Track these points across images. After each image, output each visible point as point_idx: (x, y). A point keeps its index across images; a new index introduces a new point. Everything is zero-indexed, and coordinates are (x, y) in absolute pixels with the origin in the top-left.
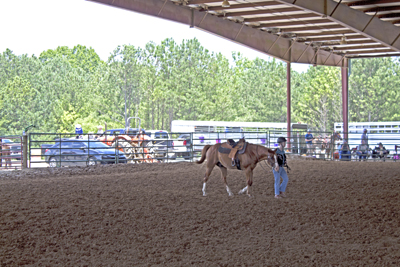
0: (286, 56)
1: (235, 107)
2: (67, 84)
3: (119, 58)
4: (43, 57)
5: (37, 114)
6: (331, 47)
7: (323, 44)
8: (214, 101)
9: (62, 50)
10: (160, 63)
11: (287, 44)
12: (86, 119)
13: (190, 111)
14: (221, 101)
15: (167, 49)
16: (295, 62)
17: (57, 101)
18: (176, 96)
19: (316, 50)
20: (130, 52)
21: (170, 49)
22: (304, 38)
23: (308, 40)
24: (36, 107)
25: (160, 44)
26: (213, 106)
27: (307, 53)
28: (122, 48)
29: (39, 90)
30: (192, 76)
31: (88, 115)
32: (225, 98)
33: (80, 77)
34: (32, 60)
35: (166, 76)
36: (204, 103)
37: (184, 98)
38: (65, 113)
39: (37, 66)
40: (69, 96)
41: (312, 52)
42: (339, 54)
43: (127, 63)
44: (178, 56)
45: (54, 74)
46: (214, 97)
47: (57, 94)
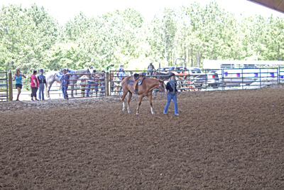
2: (123, 35)
3: (161, 17)
4: (105, 17)
5: (103, 56)
8: (229, 46)
10: (189, 19)
13: (212, 53)
15: (195, 8)
17: (117, 47)
18: (202, 43)
24: (102, 51)
25: (189, 6)
26: (229, 50)
28: (163, 9)
29: (104, 40)
30: (213, 27)
31: (138, 57)
32: (237, 44)
33: (132, 31)
34: (98, 18)
35: (194, 29)
36: (222, 47)
38: (122, 55)
39: (102, 22)
40: (125, 43)
43: (166, 19)
44: (203, 13)
45: (114, 28)
46: (229, 43)
47: (117, 42)
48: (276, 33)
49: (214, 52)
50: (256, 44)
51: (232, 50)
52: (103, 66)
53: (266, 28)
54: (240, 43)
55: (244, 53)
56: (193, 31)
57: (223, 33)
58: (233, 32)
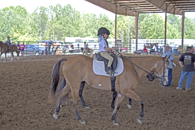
0: (115, 11)
1: (86, 32)
2: (15, 21)
3: (38, 12)
4: (4, 10)
5: (4, 33)
6: (132, 8)
7: (130, 7)
8: (78, 30)
9: (12, 7)
10: (55, 13)
11: (115, 7)
12: (24, 36)
13: (68, 34)
14: (81, 29)
15: (58, 8)
16: (118, 14)
17: (12, 28)
18: (62, 27)
19: (126, 10)
20: (43, 9)
21: (60, 8)
22: (123, 4)
23: (124, 5)
24: (3, 30)
25: (55, 6)
26: (77, 32)
27: (123, 11)
28: (40, 7)
29: (4, 23)
30: (69, 19)
31: (24, 34)
32: (82, 28)
33: (21, 19)
35: (58, 20)
36: (74, 30)
37: (65, 28)
38: (15, 33)
39: (2, 13)
40: (17, 26)
41: (125, 10)
42: (135, 11)
43: (41, 13)
44: (63, 11)
45: (10, 17)
46: (78, 28)
47: (11, 25)
48: (103, 23)
49: (69, 33)
50: (92, 29)
51: (79, 32)
52: (3, 39)
53: (98, 21)
54: (84, 28)
55: (86, 34)
56: (57, 20)
57: (74, 22)
58: (80, 22)
